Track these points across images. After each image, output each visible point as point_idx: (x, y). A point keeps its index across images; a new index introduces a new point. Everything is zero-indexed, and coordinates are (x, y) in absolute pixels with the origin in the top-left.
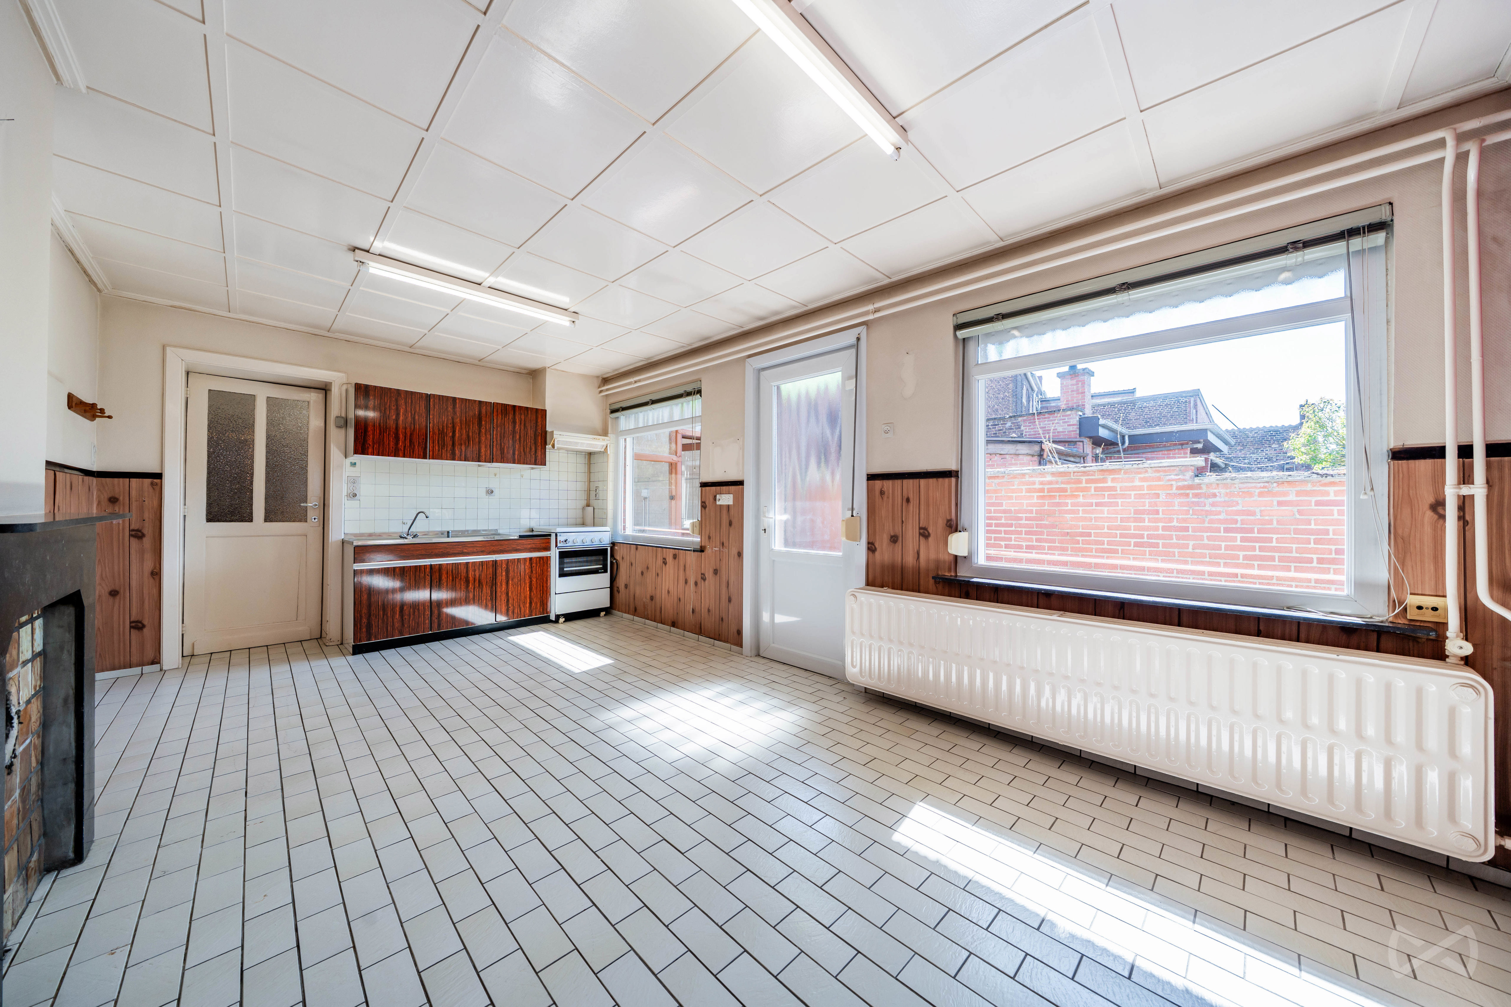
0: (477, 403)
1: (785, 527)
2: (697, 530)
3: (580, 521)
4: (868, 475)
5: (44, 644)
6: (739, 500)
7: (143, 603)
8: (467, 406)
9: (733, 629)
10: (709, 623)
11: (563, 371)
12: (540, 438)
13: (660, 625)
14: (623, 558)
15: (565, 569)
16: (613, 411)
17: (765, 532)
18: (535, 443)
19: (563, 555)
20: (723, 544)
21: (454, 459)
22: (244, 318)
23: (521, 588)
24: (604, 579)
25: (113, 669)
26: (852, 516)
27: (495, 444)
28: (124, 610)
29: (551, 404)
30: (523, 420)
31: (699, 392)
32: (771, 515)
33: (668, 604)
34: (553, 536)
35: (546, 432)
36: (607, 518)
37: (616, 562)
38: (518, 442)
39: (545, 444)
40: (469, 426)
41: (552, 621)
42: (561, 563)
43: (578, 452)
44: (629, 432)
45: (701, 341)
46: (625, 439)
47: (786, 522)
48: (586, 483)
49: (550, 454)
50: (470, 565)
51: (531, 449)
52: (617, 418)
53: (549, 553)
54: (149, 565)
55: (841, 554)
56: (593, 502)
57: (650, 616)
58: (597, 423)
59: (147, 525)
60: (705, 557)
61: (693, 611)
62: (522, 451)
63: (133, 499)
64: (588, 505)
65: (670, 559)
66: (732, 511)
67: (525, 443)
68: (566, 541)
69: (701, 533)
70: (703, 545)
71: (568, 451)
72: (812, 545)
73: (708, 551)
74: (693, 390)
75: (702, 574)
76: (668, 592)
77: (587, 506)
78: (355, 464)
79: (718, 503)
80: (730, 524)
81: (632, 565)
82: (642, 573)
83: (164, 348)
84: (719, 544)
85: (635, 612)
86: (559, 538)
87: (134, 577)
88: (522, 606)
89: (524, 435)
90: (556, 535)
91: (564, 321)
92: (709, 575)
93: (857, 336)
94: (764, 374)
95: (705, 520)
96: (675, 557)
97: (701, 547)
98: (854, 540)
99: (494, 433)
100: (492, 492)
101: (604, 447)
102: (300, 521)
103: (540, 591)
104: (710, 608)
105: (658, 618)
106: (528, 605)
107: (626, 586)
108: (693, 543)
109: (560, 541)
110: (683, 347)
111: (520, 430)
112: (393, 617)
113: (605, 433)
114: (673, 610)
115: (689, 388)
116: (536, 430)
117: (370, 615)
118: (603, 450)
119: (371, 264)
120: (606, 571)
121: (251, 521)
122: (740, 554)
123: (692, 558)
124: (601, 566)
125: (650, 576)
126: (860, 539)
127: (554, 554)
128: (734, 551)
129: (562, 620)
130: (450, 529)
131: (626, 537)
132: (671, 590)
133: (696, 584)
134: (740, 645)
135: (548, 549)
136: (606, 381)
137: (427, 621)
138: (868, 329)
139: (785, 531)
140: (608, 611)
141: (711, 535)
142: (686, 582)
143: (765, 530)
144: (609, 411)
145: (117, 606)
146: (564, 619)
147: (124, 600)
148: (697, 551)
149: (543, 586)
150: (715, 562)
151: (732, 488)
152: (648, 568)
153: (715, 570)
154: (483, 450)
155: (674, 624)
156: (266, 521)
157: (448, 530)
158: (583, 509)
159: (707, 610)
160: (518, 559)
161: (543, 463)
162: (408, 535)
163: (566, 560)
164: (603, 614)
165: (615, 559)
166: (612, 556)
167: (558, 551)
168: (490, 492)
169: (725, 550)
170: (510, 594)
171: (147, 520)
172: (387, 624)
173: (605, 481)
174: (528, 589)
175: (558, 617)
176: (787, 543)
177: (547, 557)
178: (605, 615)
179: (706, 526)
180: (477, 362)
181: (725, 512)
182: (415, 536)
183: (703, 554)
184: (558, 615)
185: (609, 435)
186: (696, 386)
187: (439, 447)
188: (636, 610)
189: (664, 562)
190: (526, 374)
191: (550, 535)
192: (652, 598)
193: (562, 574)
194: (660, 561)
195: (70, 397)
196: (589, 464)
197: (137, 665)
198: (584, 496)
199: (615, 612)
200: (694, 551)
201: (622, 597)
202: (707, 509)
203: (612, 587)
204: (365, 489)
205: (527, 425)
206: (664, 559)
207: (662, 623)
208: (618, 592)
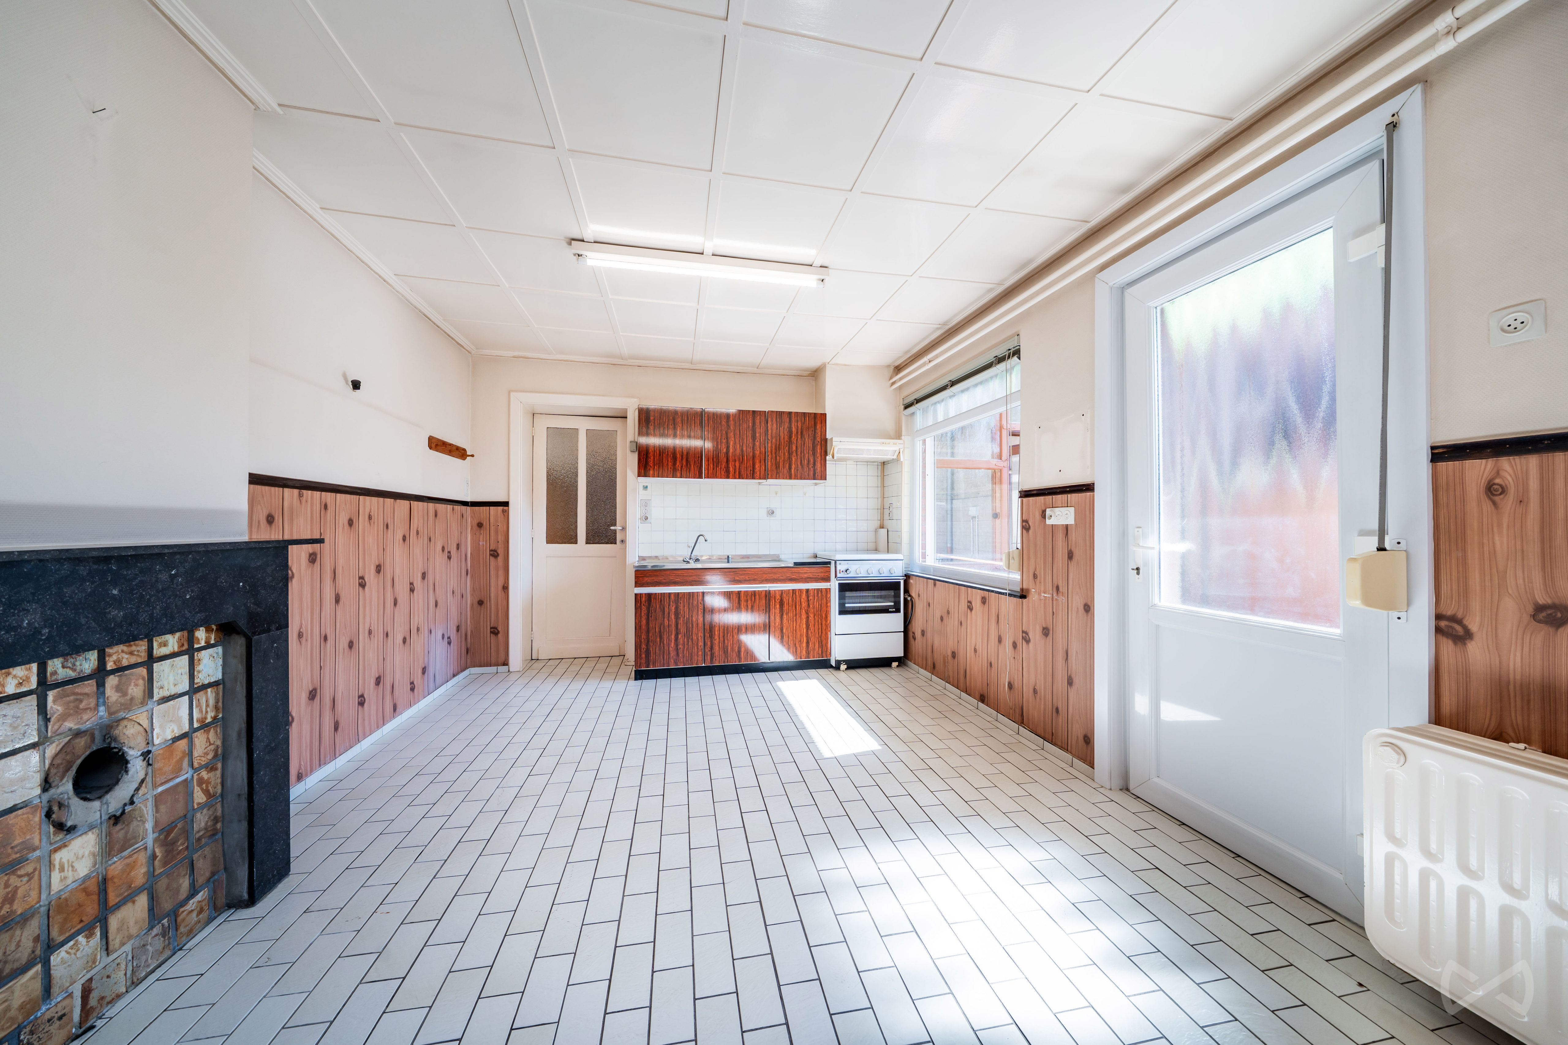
0: (751, 413)
1: (1183, 566)
2: (1015, 563)
3: (871, 546)
4: (1433, 448)
5: (223, 674)
6: (1086, 518)
7: (498, 611)
8: (741, 418)
9: (1077, 731)
10: (1034, 711)
11: (846, 365)
12: (819, 447)
13: (964, 695)
14: (919, 595)
15: (847, 605)
16: (907, 407)
17: (1138, 573)
18: (814, 454)
19: (845, 588)
20: (1058, 588)
21: (728, 477)
22: (561, 359)
23: (796, 624)
24: (896, 621)
25: (481, 666)
26: (1381, 549)
27: (769, 458)
28: (486, 619)
29: (831, 408)
30: (800, 427)
31: (1017, 353)
32: (1152, 541)
33: (976, 667)
34: (833, 563)
35: (826, 440)
36: (901, 543)
37: (911, 599)
38: (794, 454)
39: (826, 454)
40: (743, 439)
41: (831, 667)
42: (842, 598)
43: (868, 462)
44: (927, 430)
45: (1016, 271)
46: (924, 441)
47: (1184, 557)
48: (880, 499)
49: (831, 467)
50: (742, 595)
51: (809, 461)
52: (913, 414)
53: (829, 584)
54: (501, 582)
55: (1337, 631)
56: (887, 523)
57: (951, 680)
58: (889, 425)
59: (500, 546)
60: (1028, 607)
61: (1010, 686)
62: (799, 464)
63: (492, 525)
64: (882, 527)
65: (977, 603)
66: (1073, 535)
67: (803, 454)
68: (846, 571)
69: (1022, 570)
70: (1025, 587)
71: (857, 461)
72: (1253, 604)
73: (1033, 597)
74: (1007, 353)
75: (1023, 632)
76: (975, 651)
77: (880, 528)
78: (647, 487)
79: (1049, 522)
80: (1070, 556)
81: (929, 606)
82: (942, 619)
83: (509, 393)
84: (1050, 588)
85: (933, 669)
86: (839, 567)
87: (492, 589)
88: (798, 645)
89: (801, 446)
90: (835, 563)
91: (808, 281)
92: (1035, 635)
93: (1389, 120)
94: (1129, 291)
95: (1029, 550)
96: (984, 601)
97: (1022, 590)
98: (1389, 605)
99: (769, 445)
100: (773, 513)
101: (897, 453)
102: (611, 543)
103: (819, 629)
104: (1038, 688)
105: (961, 685)
106: (804, 645)
107: (923, 633)
108: (1009, 582)
109: (840, 570)
110: (991, 290)
111: (797, 440)
112: (669, 645)
113: (898, 435)
114: (982, 677)
115: (1001, 351)
116: (815, 438)
117: (648, 641)
118: (895, 457)
119: (589, 254)
120: (898, 611)
121: (577, 543)
122: (1088, 608)
123: (1009, 605)
124: (893, 604)
125: (952, 623)
126: (1409, 604)
127: (833, 586)
128: (1077, 602)
129: (843, 667)
130: (730, 553)
131: (924, 569)
132: (979, 648)
133: (1015, 645)
134: (1090, 762)
135: (827, 579)
136: (898, 369)
137: (700, 653)
138: (1425, 92)
139: (1184, 574)
140: (901, 661)
141: (1037, 573)
142: (1000, 640)
143: (1138, 569)
144: (903, 407)
145: (482, 611)
146: (845, 666)
147: (487, 610)
148: (1015, 596)
149: (821, 624)
150: (1045, 616)
151: (1074, 497)
152: (948, 612)
153: (1044, 629)
154: (757, 466)
155: (983, 699)
156: (587, 543)
157: (728, 554)
158: (876, 531)
159: (1031, 690)
160: (793, 590)
161: (824, 477)
162: (690, 559)
163: (848, 594)
164: (895, 664)
165: (910, 596)
166: (906, 591)
167: (837, 582)
168: (772, 513)
169: (1062, 599)
170: (784, 631)
171: (500, 541)
172: (664, 652)
173: (899, 496)
174: (804, 626)
175: (839, 663)
176: (1186, 594)
177: (826, 589)
178: (897, 666)
179: (1029, 558)
180: (755, 370)
181: (1060, 536)
182: (697, 560)
183: (1024, 600)
184: (838, 660)
185: (903, 437)
186: (1011, 345)
187: (713, 465)
188: (934, 667)
189: (969, 607)
190: (809, 376)
191: (829, 563)
192: (954, 655)
193: (843, 611)
194: (964, 605)
195: (431, 439)
196: (883, 476)
197: (495, 665)
198: (875, 516)
199: (910, 664)
200: (1010, 595)
201: (918, 645)
202: (1031, 531)
203: (906, 631)
204: (655, 513)
205: (804, 433)
206: (970, 602)
207: (966, 692)
208: (915, 639)
